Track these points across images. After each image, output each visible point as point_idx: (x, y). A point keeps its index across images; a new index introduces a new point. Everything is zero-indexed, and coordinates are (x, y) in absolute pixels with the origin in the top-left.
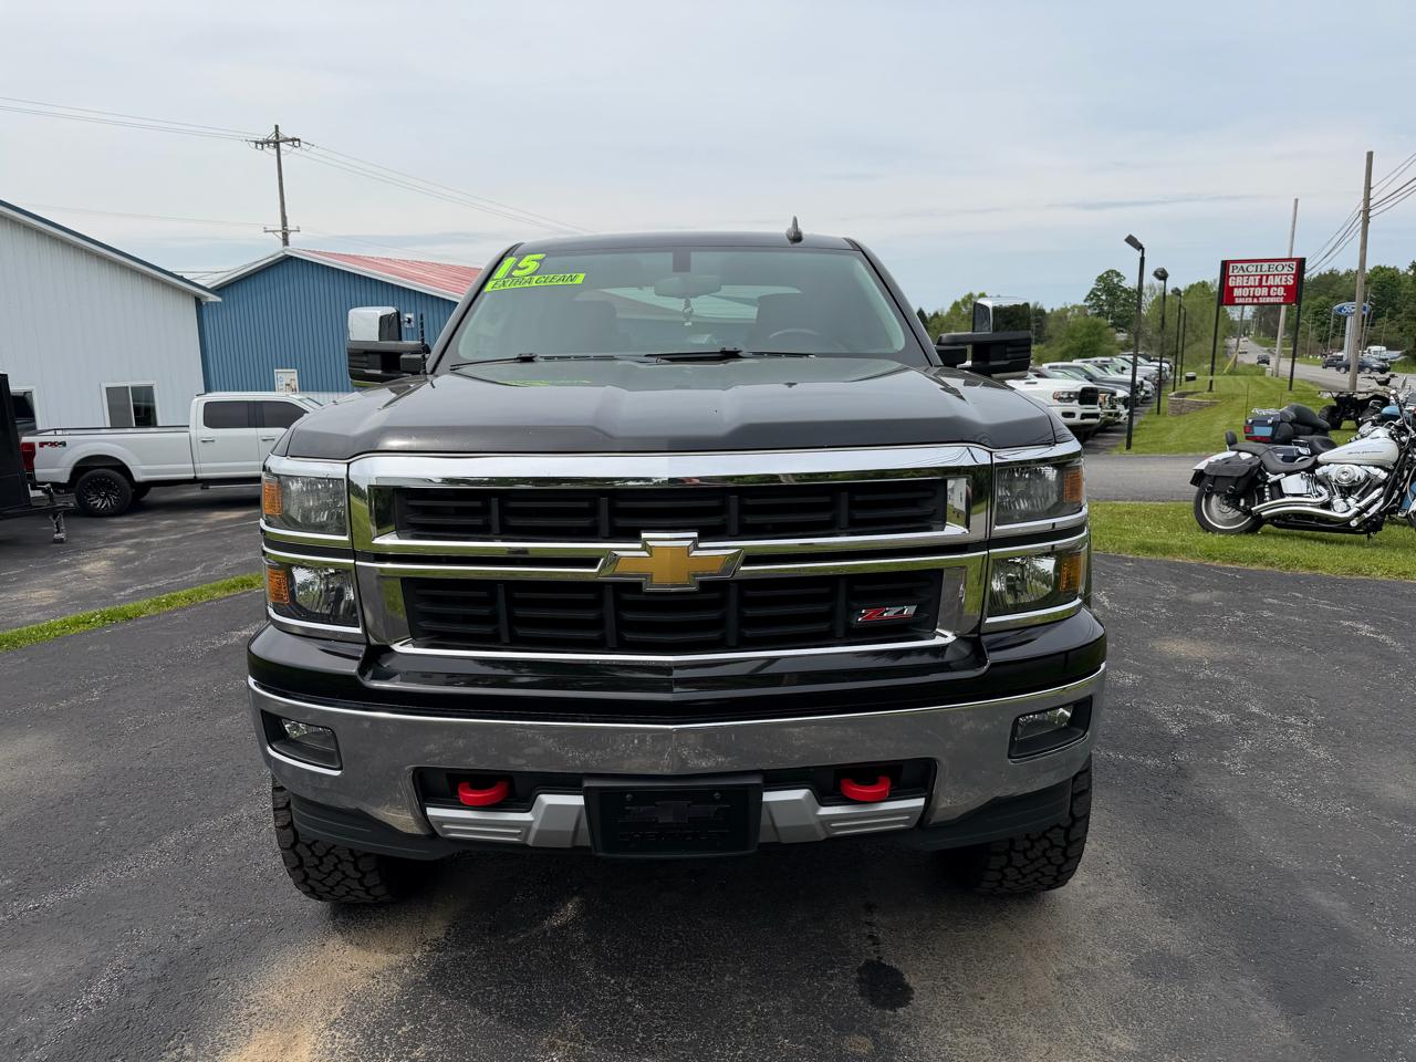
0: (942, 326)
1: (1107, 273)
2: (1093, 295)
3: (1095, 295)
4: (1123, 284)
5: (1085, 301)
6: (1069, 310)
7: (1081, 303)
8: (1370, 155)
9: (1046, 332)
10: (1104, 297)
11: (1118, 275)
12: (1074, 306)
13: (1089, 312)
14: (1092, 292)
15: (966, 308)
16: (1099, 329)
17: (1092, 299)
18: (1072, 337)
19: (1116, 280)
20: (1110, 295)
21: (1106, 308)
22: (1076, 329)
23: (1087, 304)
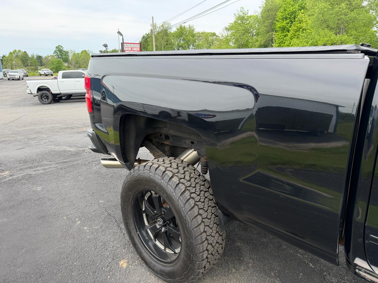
0: (7, 60)
1: (59, 46)
2: (55, 52)
3: (56, 52)
4: (63, 49)
5: (53, 54)
6: (49, 56)
7: (52, 54)
8: (153, 17)
9: (43, 63)
10: (59, 53)
11: (62, 47)
13: (55, 57)
15: (15, 54)
16: (61, 62)
18: (53, 64)
20: (60, 52)
21: (60, 56)
22: (53, 62)
23: (54, 55)
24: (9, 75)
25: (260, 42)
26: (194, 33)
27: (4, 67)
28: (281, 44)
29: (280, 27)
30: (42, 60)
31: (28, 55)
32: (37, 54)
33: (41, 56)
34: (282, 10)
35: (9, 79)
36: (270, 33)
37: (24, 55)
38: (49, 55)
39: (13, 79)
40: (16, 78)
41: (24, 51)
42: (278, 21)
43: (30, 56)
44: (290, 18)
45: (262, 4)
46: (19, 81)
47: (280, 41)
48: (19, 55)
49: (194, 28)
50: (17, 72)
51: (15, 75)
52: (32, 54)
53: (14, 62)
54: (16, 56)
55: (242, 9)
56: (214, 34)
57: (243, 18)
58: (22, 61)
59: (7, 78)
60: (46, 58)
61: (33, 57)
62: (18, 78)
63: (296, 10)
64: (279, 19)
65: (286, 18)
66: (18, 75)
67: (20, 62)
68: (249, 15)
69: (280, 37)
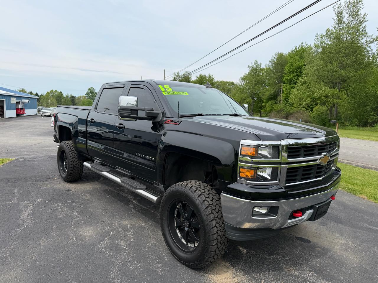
0: (44, 98)
1: (91, 88)
3: (88, 93)
4: (95, 91)
7: (85, 95)
8: (165, 70)
9: (75, 102)
10: (90, 94)
11: (94, 89)
12: (83, 96)
13: (87, 98)
14: (87, 93)
15: (51, 94)
16: (91, 102)
17: (87, 94)
19: (93, 90)
20: (92, 94)
21: (91, 97)
22: (84, 102)
23: (86, 96)
24: (42, 112)
25: (269, 92)
26: (213, 81)
27: (40, 104)
28: (288, 95)
29: (287, 79)
30: (75, 100)
31: (63, 95)
32: (71, 95)
33: (75, 96)
34: (289, 64)
35: (42, 116)
36: (279, 85)
37: (60, 95)
38: (82, 96)
39: (45, 116)
40: (48, 115)
41: (60, 91)
42: (286, 74)
43: (64, 96)
44: (296, 72)
45: (272, 59)
46: (49, 117)
47: (288, 92)
48: (55, 95)
49: (213, 78)
50: (50, 110)
51: (47, 112)
52: (67, 94)
53: (50, 101)
54: (53, 96)
55: (255, 62)
56: (232, 83)
57: (256, 70)
58: (57, 100)
59: (40, 114)
60: (79, 98)
61: (67, 96)
62: (50, 115)
63: (301, 65)
64: (286, 73)
65: (293, 72)
66: (50, 112)
67: (55, 101)
68: (262, 68)
69: (288, 88)
